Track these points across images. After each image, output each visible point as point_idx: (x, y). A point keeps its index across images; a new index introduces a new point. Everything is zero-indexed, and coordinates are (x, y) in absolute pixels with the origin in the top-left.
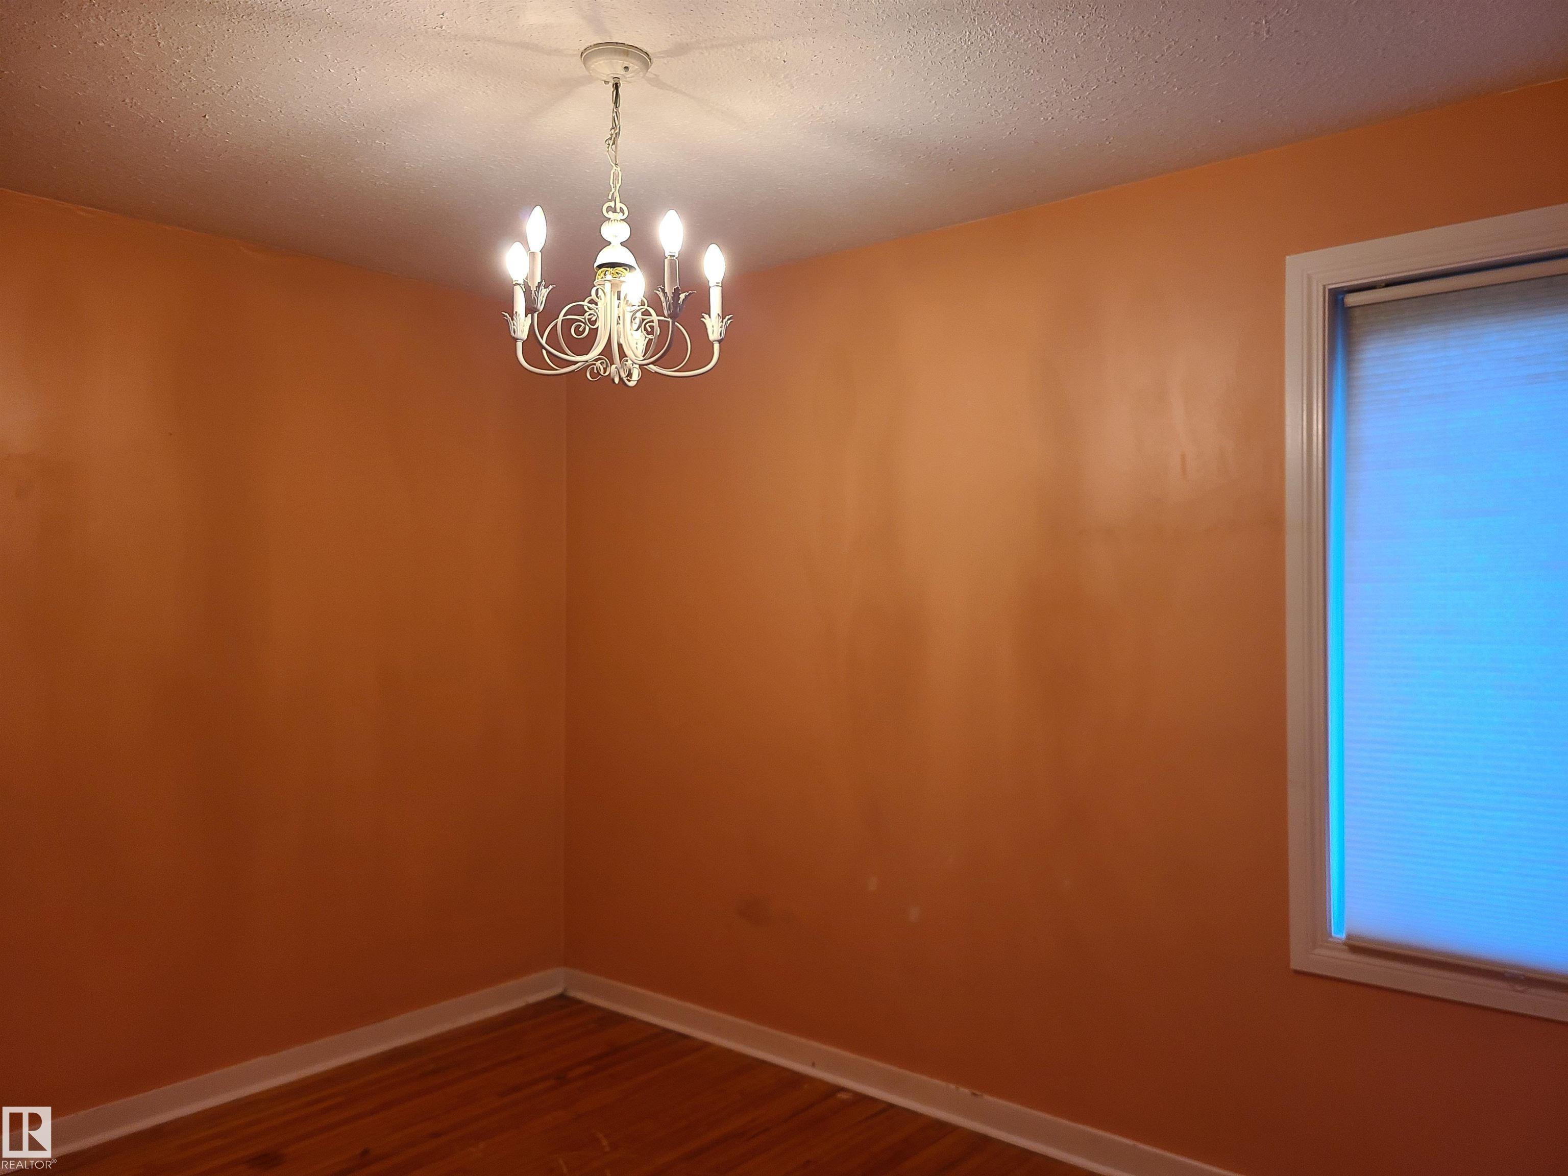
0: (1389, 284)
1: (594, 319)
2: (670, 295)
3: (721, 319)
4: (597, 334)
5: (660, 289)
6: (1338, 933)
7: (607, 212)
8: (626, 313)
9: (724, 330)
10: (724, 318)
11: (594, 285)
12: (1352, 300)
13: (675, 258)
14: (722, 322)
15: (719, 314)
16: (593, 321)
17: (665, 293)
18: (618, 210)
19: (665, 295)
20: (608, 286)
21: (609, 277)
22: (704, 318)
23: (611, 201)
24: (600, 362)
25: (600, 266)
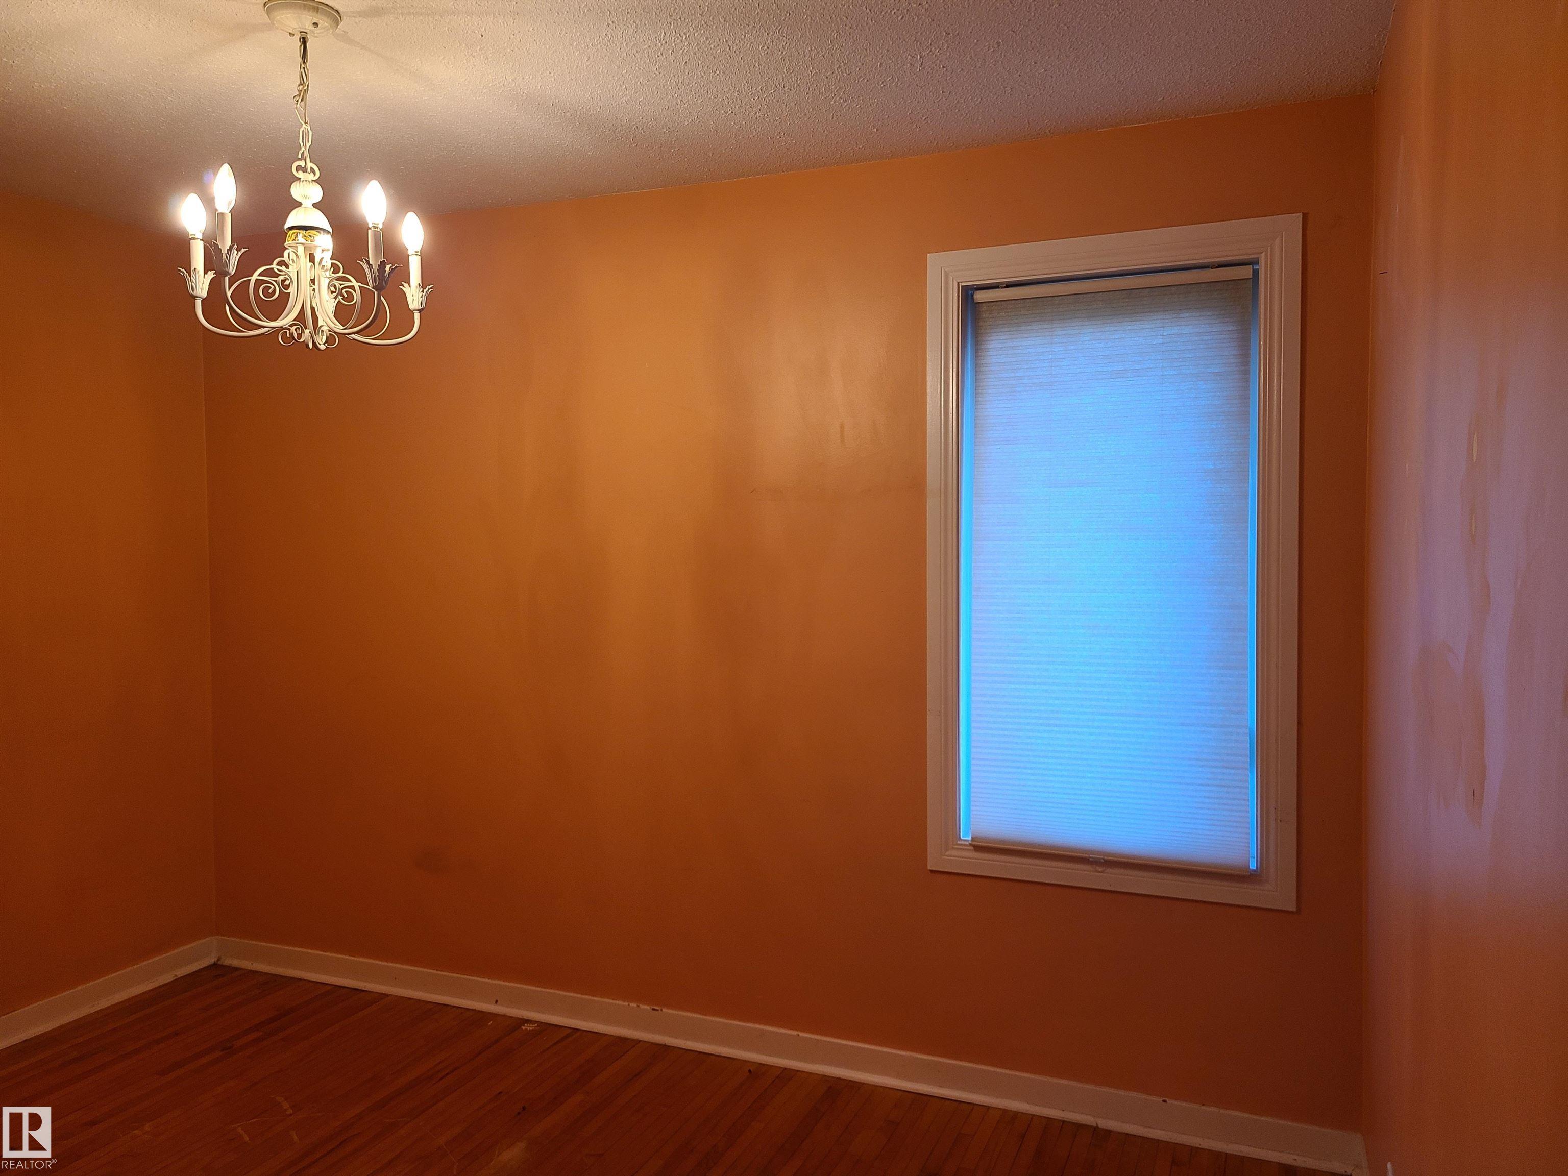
0: (1009, 285)
1: (287, 283)
2: (375, 267)
3: (422, 289)
4: (289, 297)
5: (364, 260)
6: (966, 836)
7: (297, 171)
8: (322, 279)
9: (424, 299)
10: (424, 288)
11: (285, 247)
12: (980, 296)
13: (379, 230)
14: (423, 291)
15: (419, 284)
16: (286, 285)
17: (369, 264)
18: (309, 170)
19: (370, 267)
20: (301, 249)
21: (301, 239)
22: (404, 286)
23: (300, 160)
24: (294, 327)
25: (291, 228)
